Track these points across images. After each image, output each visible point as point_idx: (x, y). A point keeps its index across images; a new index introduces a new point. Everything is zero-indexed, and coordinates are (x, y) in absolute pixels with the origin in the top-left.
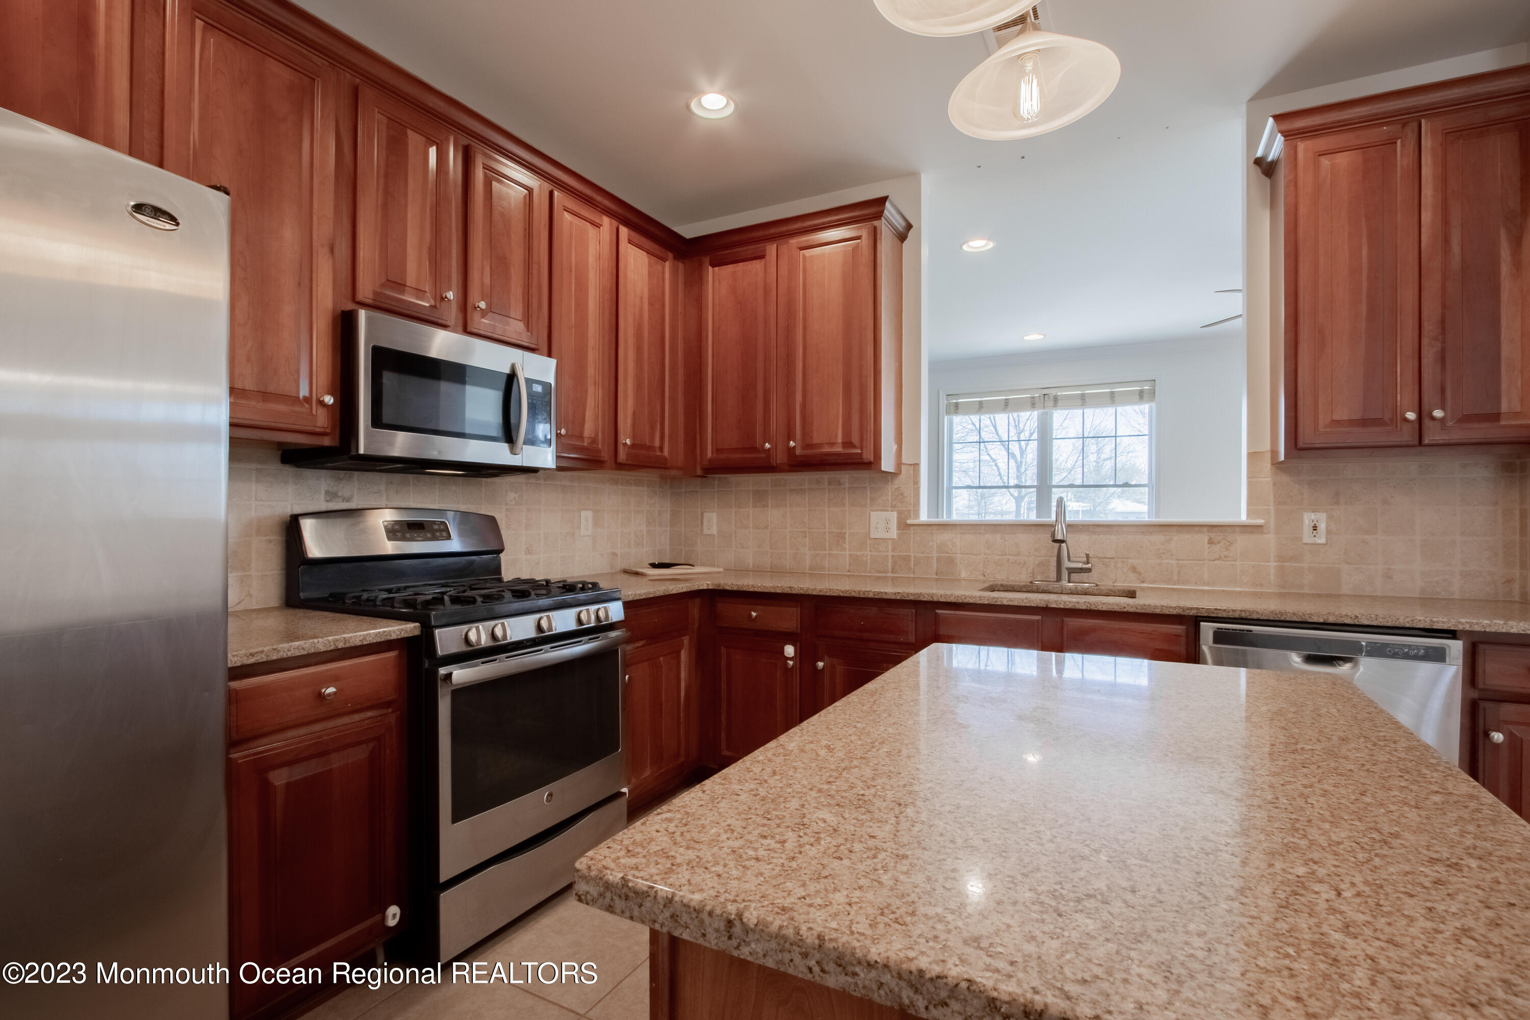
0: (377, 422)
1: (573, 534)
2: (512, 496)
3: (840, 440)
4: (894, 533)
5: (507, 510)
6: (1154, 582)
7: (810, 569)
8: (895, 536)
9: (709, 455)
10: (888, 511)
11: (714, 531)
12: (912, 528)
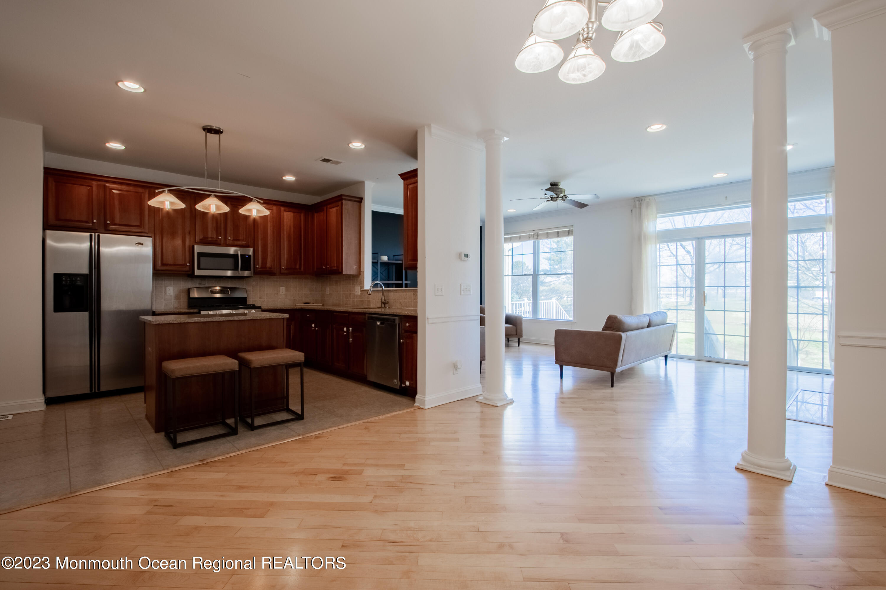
0: (199, 268)
1: (278, 294)
2: (254, 283)
3: (336, 266)
4: (359, 293)
5: (253, 287)
6: (404, 307)
7: (346, 305)
8: (360, 294)
9: (315, 270)
10: (358, 286)
11: (329, 294)
12: (363, 291)
